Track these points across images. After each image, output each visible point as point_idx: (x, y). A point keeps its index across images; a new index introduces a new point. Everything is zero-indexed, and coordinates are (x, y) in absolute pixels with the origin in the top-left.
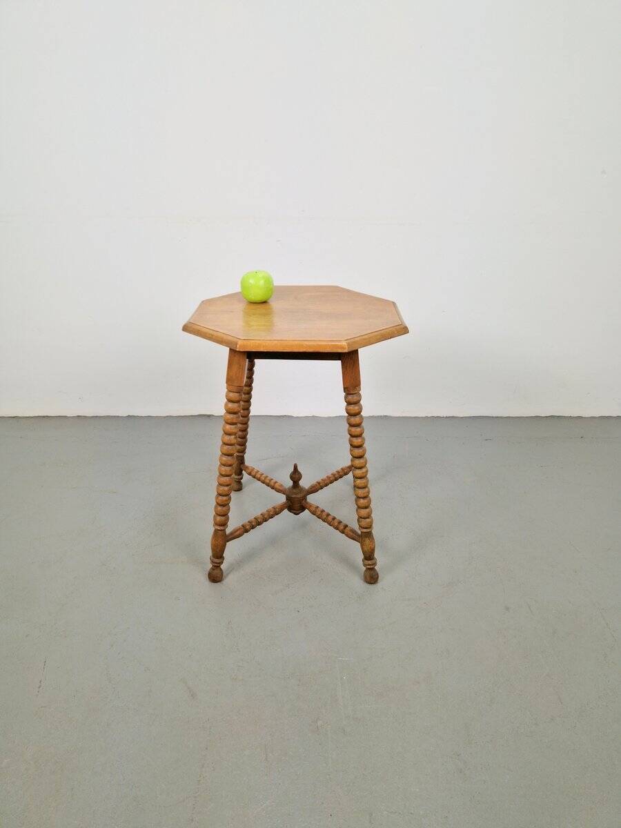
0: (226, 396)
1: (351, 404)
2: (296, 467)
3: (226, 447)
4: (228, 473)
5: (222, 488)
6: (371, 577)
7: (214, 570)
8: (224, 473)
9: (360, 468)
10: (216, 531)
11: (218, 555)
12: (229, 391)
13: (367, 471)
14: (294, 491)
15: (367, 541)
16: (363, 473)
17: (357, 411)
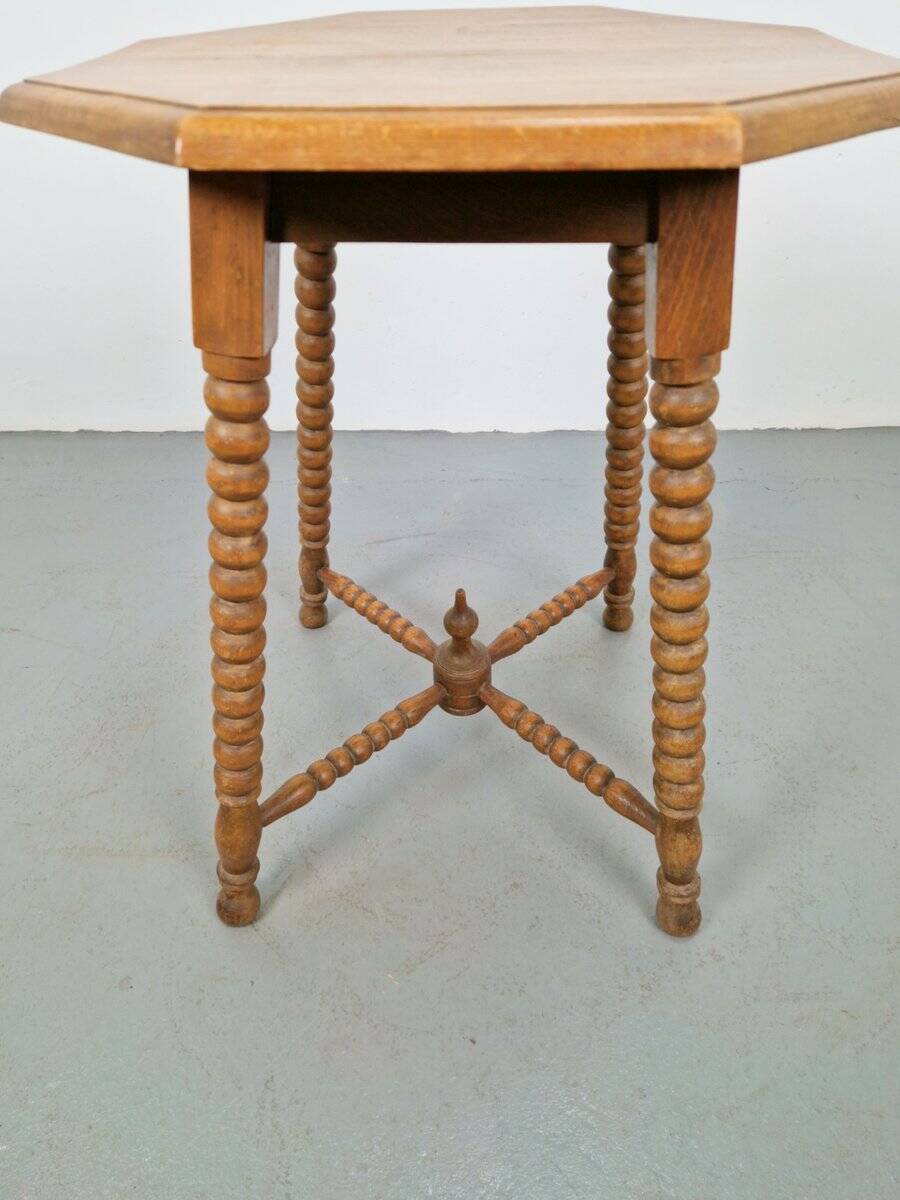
0: (207, 397)
1: (679, 425)
2: (460, 599)
3: (227, 575)
4: (242, 654)
5: (230, 696)
6: (681, 920)
7: (230, 897)
8: (227, 655)
9: (686, 643)
10: (225, 811)
11: (240, 862)
12: (216, 377)
13: (705, 651)
14: (457, 661)
15: (682, 841)
16: (692, 658)
17: (698, 453)
